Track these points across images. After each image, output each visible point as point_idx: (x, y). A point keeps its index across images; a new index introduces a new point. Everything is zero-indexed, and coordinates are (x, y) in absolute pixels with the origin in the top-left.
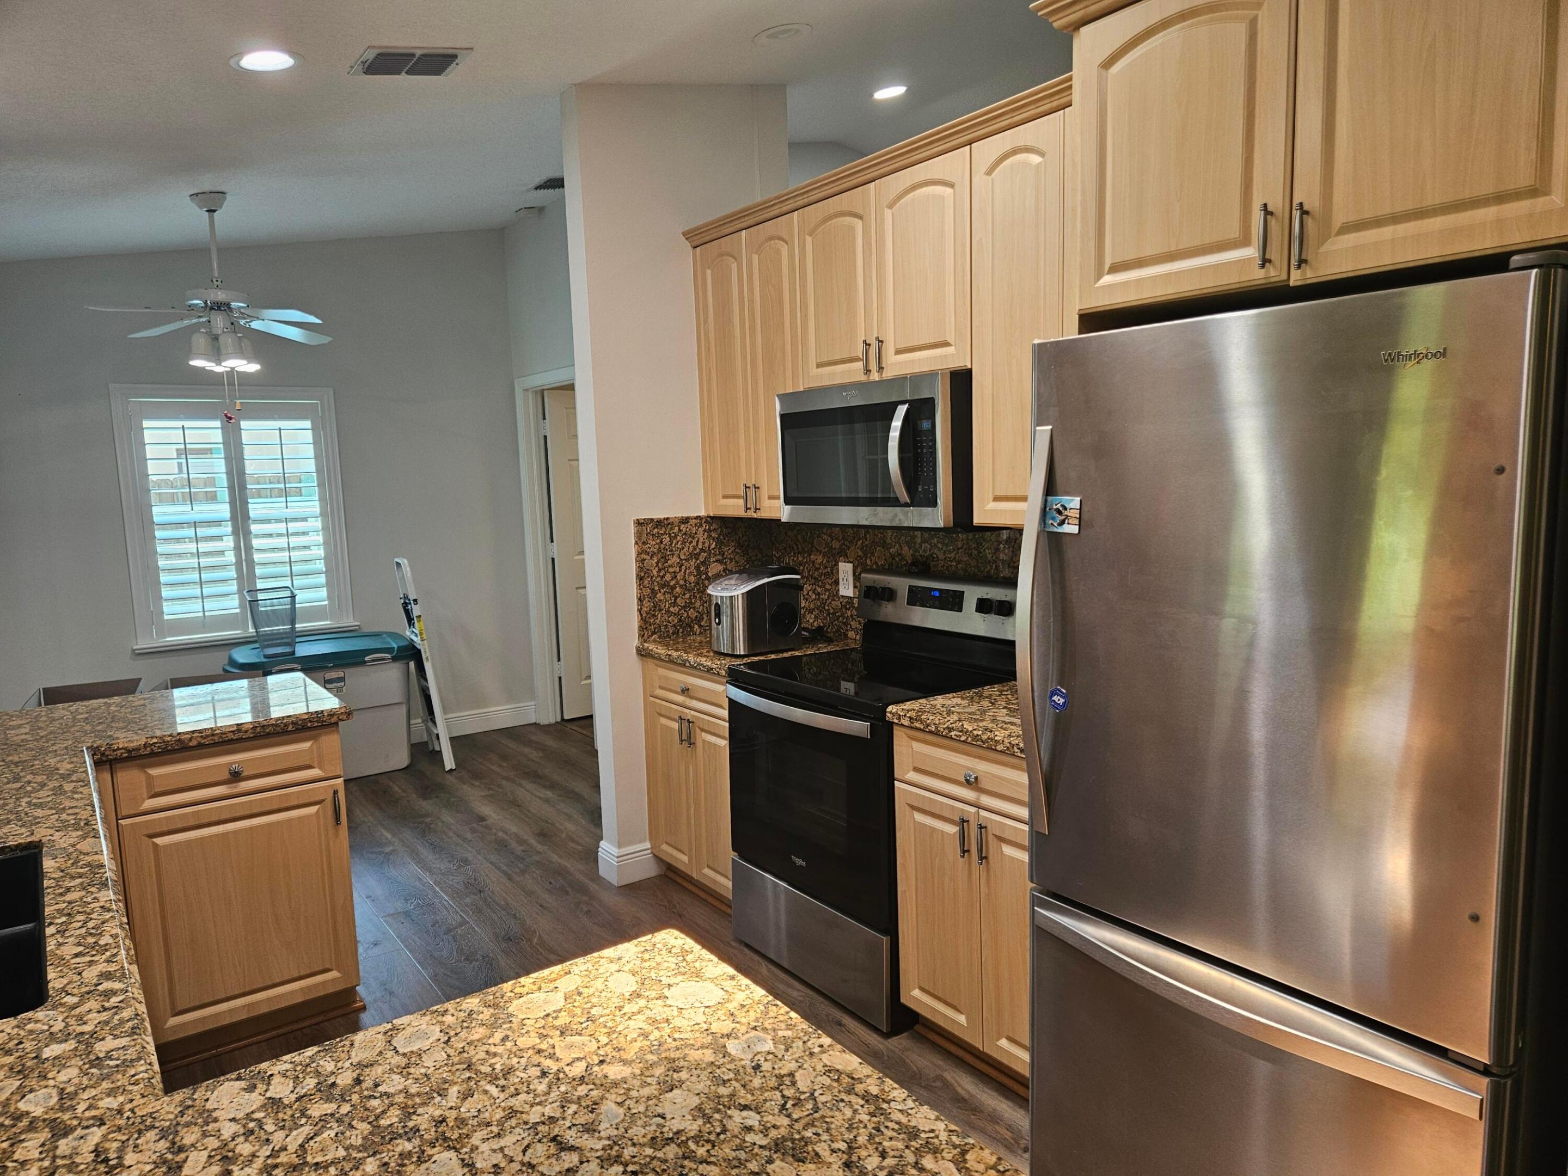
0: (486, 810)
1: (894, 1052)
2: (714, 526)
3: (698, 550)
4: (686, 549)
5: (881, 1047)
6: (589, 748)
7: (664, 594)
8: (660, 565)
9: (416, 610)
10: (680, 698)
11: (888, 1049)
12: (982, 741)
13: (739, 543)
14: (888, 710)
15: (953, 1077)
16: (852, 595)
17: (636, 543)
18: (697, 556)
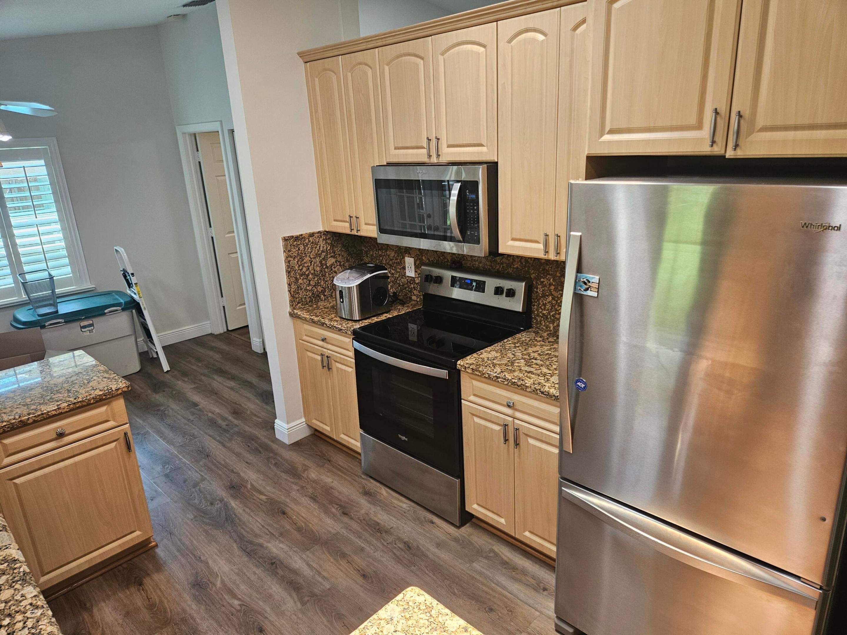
0: (196, 398)
1: (464, 536)
2: (329, 236)
3: (320, 252)
4: (314, 251)
5: (457, 534)
6: (248, 350)
7: (303, 280)
8: (299, 263)
9: (134, 280)
10: (321, 343)
11: (461, 535)
12: (518, 385)
13: (343, 245)
14: (457, 363)
15: (498, 549)
16: (414, 276)
17: (284, 251)
18: (320, 255)
